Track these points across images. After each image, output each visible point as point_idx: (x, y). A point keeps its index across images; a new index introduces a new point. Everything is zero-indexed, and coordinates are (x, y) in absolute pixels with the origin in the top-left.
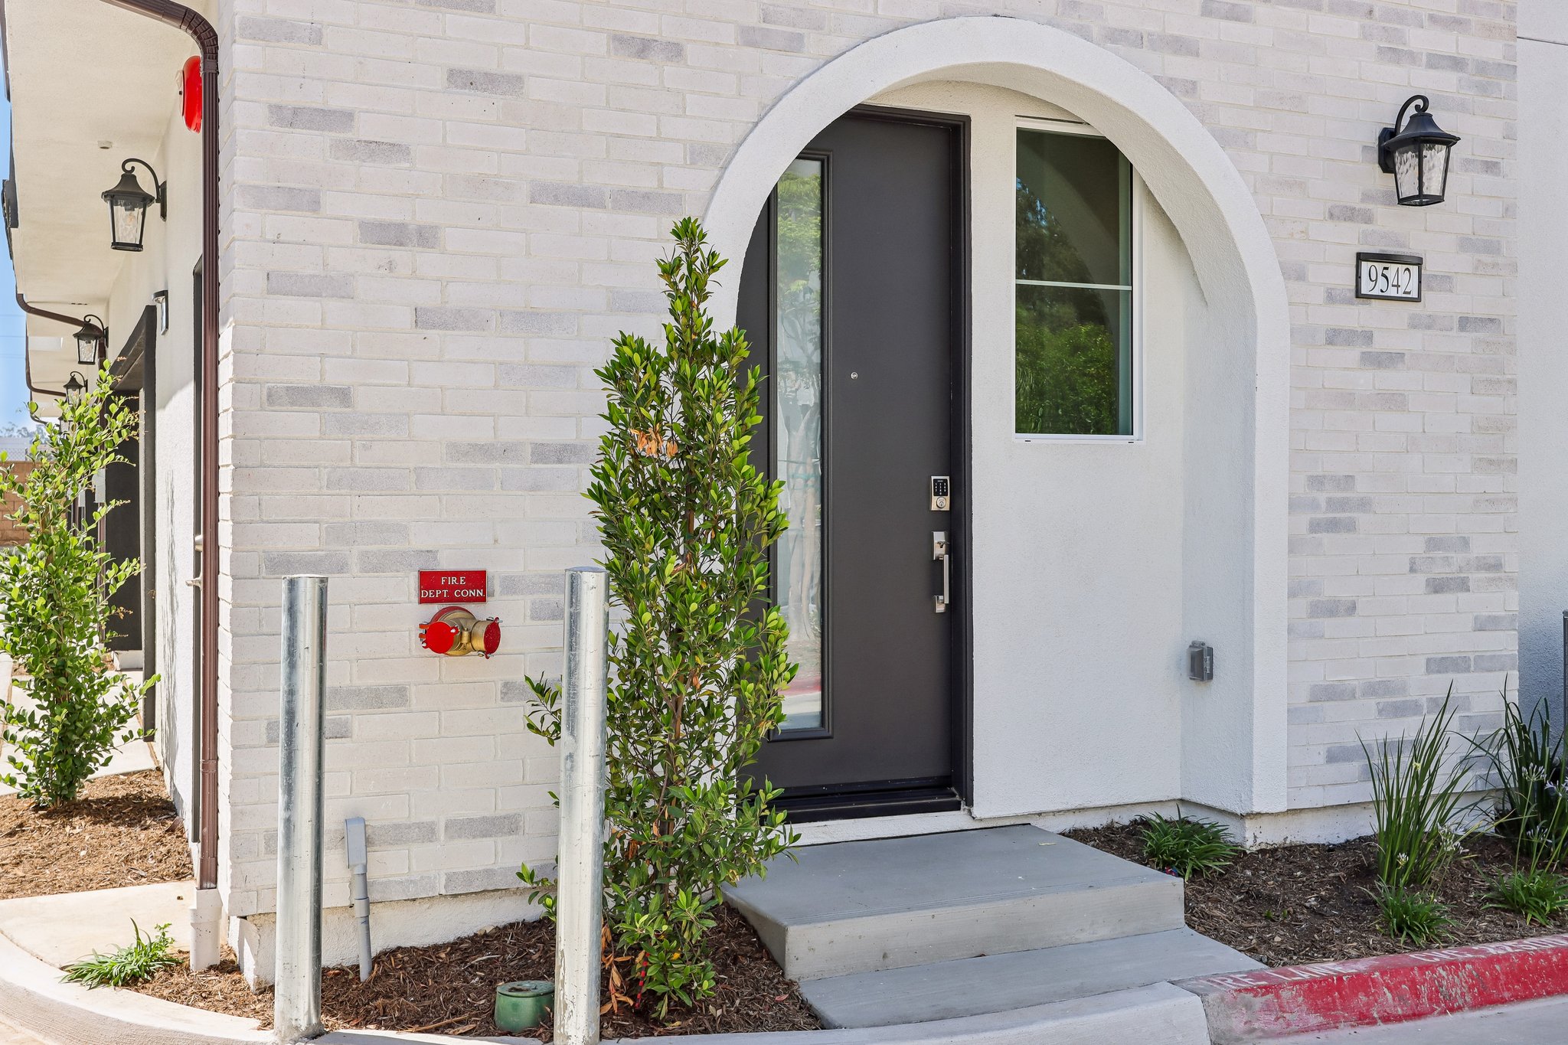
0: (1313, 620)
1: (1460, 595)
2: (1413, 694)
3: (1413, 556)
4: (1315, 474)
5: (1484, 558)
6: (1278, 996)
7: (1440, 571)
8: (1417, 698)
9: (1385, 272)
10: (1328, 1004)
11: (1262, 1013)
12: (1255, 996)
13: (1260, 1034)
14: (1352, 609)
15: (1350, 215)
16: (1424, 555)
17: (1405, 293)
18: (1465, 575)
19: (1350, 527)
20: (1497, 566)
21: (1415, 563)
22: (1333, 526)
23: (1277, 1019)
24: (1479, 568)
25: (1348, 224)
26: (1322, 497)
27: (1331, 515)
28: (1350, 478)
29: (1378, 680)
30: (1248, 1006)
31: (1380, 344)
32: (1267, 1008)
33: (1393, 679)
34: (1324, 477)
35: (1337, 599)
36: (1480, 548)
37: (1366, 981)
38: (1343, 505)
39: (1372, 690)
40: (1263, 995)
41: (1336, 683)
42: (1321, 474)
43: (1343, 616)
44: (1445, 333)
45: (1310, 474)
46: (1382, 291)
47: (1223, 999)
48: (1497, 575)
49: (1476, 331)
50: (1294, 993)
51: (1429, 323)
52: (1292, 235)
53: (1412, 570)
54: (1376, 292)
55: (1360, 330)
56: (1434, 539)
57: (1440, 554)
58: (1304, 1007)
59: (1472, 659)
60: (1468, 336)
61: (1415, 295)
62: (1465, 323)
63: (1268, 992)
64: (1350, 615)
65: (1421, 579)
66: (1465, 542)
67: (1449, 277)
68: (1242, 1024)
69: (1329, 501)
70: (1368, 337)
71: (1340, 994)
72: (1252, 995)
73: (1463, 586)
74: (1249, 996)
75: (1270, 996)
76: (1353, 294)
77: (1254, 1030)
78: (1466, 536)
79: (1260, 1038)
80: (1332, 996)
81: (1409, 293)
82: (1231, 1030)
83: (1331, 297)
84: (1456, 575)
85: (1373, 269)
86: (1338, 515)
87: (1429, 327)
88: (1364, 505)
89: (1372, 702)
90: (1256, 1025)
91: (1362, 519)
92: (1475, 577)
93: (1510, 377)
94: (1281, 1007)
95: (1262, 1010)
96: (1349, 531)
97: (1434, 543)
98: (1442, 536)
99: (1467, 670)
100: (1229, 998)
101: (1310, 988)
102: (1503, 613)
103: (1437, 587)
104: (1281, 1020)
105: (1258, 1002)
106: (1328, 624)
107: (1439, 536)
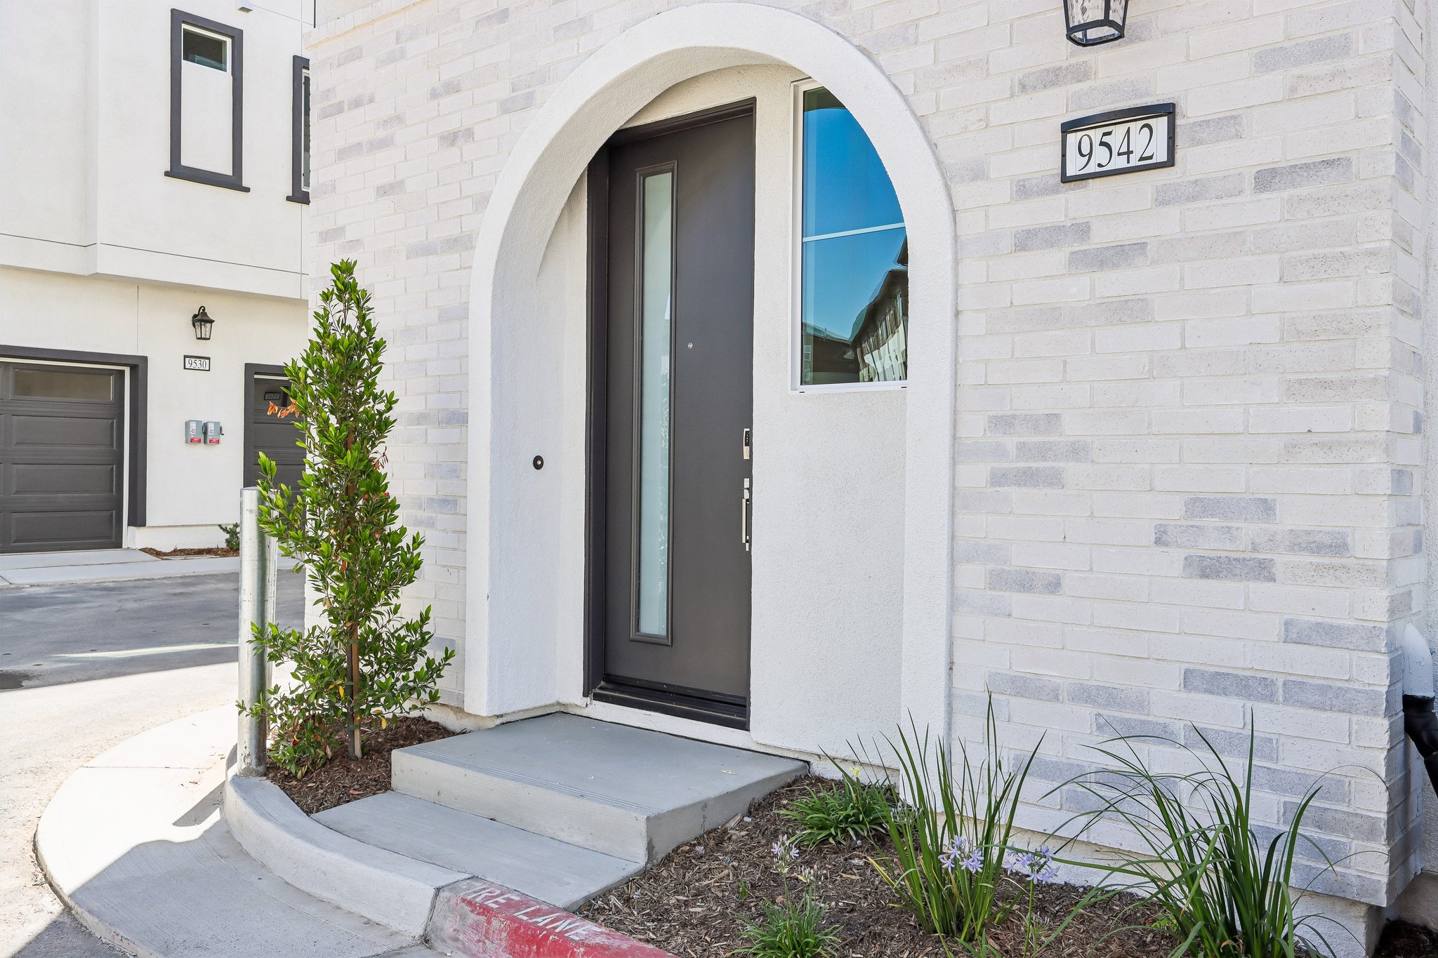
0: (994, 593)
1: (1253, 585)
2: (1159, 714)
3: (1163, 522)
4: (1000, 414)
5: (1308, 533)
6: (489, 922)
7: (1211, 546)
8: (1167, 721)
9: (1106, 139)
10: (523, 952)
11: (470, 929)
12: (472, 911)
13: (461, 946)
14: (1054, 586)
15: (1052, 77)
16: (1183, 522)
17: (1141, 159)
18: (1268, 556)
19: (1054, 480)
20: (1339, 546)
21: (1165, 532)
22: (1027, 478)
23: (479, 941)
24: (1294, 547)
25: (1051, 92)
26: (1010, 443)
27: (1023, 465)
28: (1052, 419)
29: (1095, 683)
30: (463, 917)
31: (1101, 237)
32: (476, 927)
33: (1123, 687)
34: (1014, 417)
35: (1033, 570)
36: (1291, 518)
37: (567, 950)
38: (1043, 451)
39: (1084, 695)
40: (478, 914)
41: (1028, 676)
42: (1009, 413)
43: (1040, 593)
44: (1226, 200)
45: (991, 414)
46: (1100, 165)
47: (449, 901)
48: (1336, 561)
49: (1294, 186)
50: (502, 926)
51: (1198, 191)
52: (966, 128)
53: (1158, 542)
54: (1092, 168)
55: (1069, 224)
56: (1201, 500)
57: (1211, 522)
58: (504, 944)
59: (1280, 683)
60: (1274, 200)
61: (1162, 156)
62: (1266, 179)
63: (483, 914)
64: (1053, 593)
65: (1177, 555)
66: (1266, 508)
67: (1235, 117)
68: (452, 930)
69: (1022, 447)
70: (1083, 230)
71: (538, 948)
72: (470, 909)
73: (1263, 571)
74: (468, 909)
75: (483, 918)
76: (1059, 178)
77: (457, 940)
78: (1269, 497)
79: (459, 949)
80: (530, 947)
81: (1151, 158)
82: (442, 930)
83: (1023, 190)
84: (1247, 555)
85: (1086, 140)
86: (1034, 465)
87: (1194, 198)
88: (1077, 451)
89: (1087, 711)
90: (461, 937)
91: (1071, 469)
92: (1282, 560)
93: (1373, 245)
94: (487, 932)
95: (471, 926)
96: (1051, 484)
97: (1199, 506)
98: (1219, 496)
99: (1271, 698)
100: (453, 902)
101: (516, 930)
102: (1351, 623)
103: (1208, 569)
104: (481, 944)
105: (473, 917)
106: (1018, 601)
107: (1212, 496)
